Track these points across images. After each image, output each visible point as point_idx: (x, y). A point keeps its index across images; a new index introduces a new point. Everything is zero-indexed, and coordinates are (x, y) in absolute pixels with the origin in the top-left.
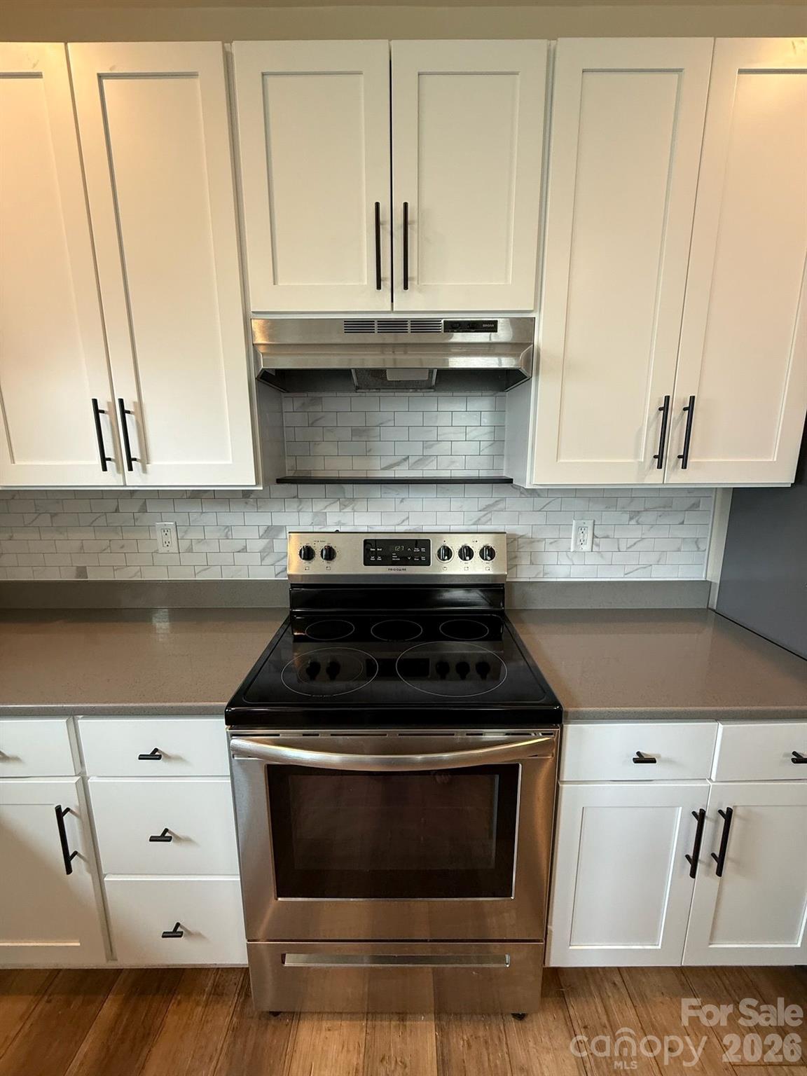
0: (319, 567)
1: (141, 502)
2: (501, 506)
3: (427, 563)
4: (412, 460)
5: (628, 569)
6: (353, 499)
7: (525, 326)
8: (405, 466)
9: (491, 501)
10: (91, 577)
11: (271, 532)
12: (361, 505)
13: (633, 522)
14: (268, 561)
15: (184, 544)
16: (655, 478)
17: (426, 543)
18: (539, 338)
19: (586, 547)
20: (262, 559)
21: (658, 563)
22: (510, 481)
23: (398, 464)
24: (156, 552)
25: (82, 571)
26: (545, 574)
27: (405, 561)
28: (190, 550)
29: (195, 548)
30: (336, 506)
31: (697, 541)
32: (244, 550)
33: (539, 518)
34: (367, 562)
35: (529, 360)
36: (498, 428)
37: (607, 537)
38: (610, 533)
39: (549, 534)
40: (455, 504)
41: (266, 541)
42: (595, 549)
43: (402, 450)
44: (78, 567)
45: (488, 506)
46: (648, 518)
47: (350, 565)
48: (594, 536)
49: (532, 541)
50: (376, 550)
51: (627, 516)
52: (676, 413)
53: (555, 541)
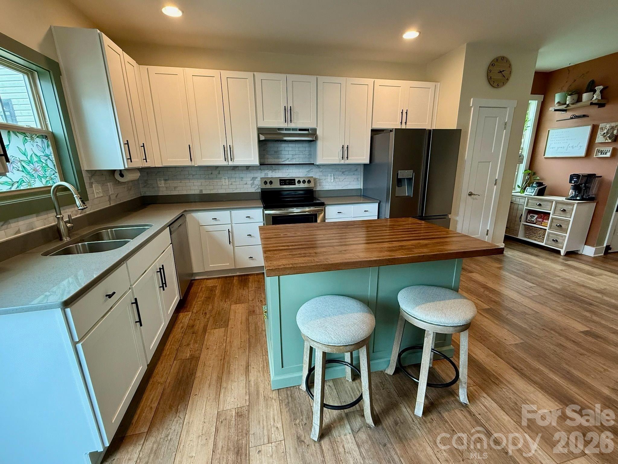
0: (268, 186)
1: (218, 171)
2: (311, 171)
3: (295, 184)
4: (289, 159)
5: (342, 186)
6: (275, 170)
7: (315, 130)
8: (288, 161)
9: (309, 170)
10: (204, 192)
11: (254, 179)
12: (277, 171)
13: (343, 174)
14: (253, 186)
15: (230, 183)
16: (342, 162)
17: (294, 180)
18: (318, 133)
19: (332, 181)
20: (251, 186)
21: (349, 184)
22: (313, 164)
23: (286, 160)
24: (223, 185)
25: (201, 191)
26: (323, 188)
27: (290, 184)
28: (232, 184)
29: (233, 183)
30: (271, 172)
31: (357, 179)
32: (246, 184)
33: (321, 174)
34: (281, 185)
35: (316, 137)
36: (310, 151)
37: (337, 178)
38: (338, 177)
39: (323, 178)
40: (301, 170)
41: (252, 181)
42: (335, 181)
43: (287, 156)
44: (200, 190)
45: (309, 171)
46: (347, 173)
47: (276, 185)
48: (334, 178)
49: (319, 179)
50: (283, 182)
51: (341, 173)
52: (345, 148)
53: (325, 179)
